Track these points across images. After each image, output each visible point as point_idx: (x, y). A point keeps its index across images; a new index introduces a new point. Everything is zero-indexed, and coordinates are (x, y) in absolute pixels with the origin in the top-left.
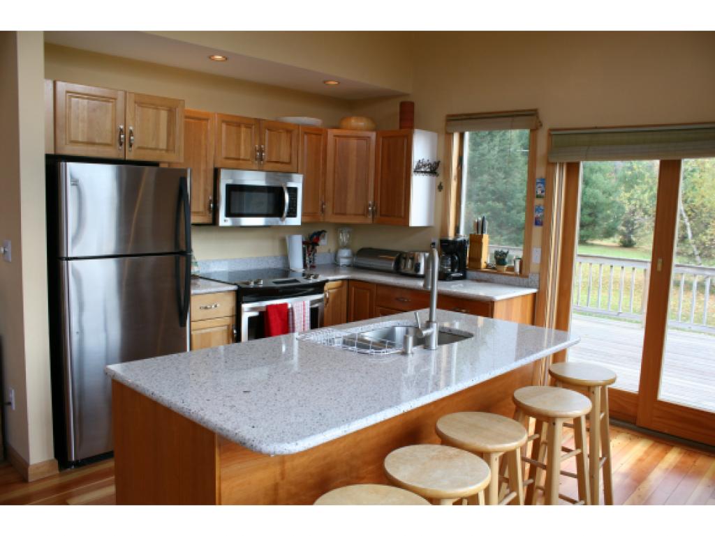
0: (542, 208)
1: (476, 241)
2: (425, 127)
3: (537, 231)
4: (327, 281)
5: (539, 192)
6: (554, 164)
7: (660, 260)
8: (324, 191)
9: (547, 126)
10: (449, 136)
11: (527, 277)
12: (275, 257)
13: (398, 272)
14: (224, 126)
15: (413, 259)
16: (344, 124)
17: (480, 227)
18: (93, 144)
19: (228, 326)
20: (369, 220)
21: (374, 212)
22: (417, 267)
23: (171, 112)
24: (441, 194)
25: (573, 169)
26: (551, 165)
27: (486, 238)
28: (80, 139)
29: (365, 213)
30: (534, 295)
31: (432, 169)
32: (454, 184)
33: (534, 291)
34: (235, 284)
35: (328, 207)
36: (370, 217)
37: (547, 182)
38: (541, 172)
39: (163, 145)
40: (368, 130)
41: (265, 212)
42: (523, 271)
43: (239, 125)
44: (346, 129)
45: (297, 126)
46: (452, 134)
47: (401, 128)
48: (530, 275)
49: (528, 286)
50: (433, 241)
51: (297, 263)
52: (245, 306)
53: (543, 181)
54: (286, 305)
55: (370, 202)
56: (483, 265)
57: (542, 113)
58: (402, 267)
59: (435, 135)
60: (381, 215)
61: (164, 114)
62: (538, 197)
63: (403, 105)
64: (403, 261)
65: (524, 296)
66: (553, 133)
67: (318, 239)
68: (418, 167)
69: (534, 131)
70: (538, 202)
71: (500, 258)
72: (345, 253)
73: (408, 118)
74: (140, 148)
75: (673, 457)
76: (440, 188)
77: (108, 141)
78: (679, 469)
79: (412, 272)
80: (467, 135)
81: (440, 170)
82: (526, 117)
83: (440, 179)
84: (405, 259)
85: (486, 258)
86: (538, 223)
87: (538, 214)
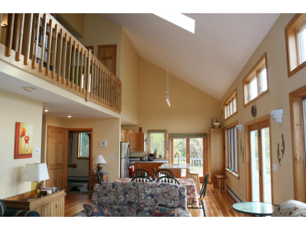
1: (155, 154)
3: (167, 151)
5: (167, 144)
10: (148, 134)
11: (166, 159)
13: (142, 160)
15: (145, 158)
17: (156, 151)
20: (134, 151)
21: (135, 149)
24: (147, 145)
25: (172, 140)
26: (169, 139)
27: (157, 153)
32: (149, 143)
38: (167, 140)
40: (133, 133)
47: (139, 133)
55: (135, 147)
57: (167, 131)
60: (137, 149)
63: (140, 128)
64: (143, 158)
66: (169, 134)
69: (165, 134)
70: (167, 146)
71: (160, 156)
73: (141, 131)
79: (146, 160)
80: (151, 134)
81: (147, 141)
82: (164, 131)
85: (158, 157)
86: (167, 149)
87: (167, 148)
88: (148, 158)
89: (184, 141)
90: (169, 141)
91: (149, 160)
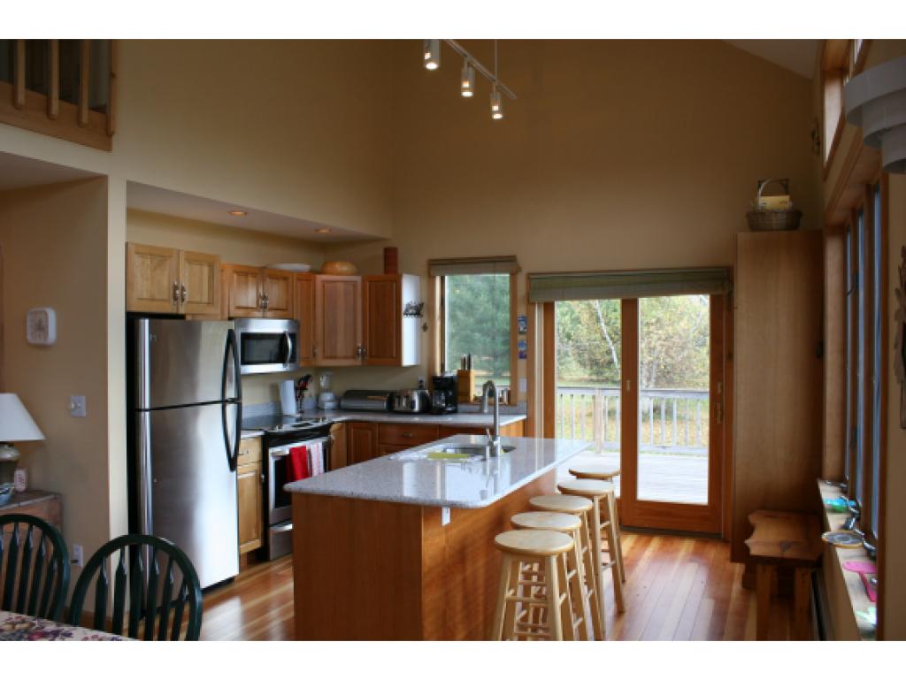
0: (525, 342)
1: (464, 376)
2: (410, 272)
3: (522, 363)
4: (333, 423)
5: (522, 329)
6: (534, 304)
7: (628, 382)
8: (314, 335)
9: (525, 271)
10: (431, 278)
11: (515, 405)
12: (267, 404)
13: (390, 410)
14: (235, 276)
15: (407, 397)
16: (329, 268)
17: (467, 363)
18: (153, 299)
19: (256, 471)
20: (358, 362)
21: (363, 354)
22: (412, 404)
23: (211, 266)
24: (425, 334)
25: (549, 309)
26: (530, 304)
27: (474, 373)
28: (145, 296)
29: (355, 355)
30: (524, 421)
31: (417, 311)
32: (438, 324)
33: (524, 417)
34: (261, 430)
35: (319, 351)
36: (360, 358)
37: (529, 320)
38: (522, 311)
39: (205, 299)
40: (353, 274)
41: (267, 358)
42: (512, 400)
43: (246, 274)
44: (332, 274)
45: (291, 272)
46: (434, 278)
47: (386, 272)
48: (518, 404)
49: (517, 414)
50: (420, 379)
51: (290, 407)
52: (271, 451)
53: (525, 319)
54: (304, 448)
55: (360, 345)
56: (472, 398)
57: (521, 260)
58: (396, 405)
59: (418, 278)
60: (371, 356)
61: (206, 269)
62: (521, 333)
63: (386, 250)
64: (397, 400)
65: (517, 422)
66: (530, 277)
67: (306, 383)
68: (407, 310)
69: (513, 275)
70: (521, 338)
71: (489, 388)
72: (327, 397)
73: (392, 264)
74: (189, 302)
75: (656, 543)
76: (425, 328)
77: (166, 297)
78: (655, 559)
79: (409, 409)
80: (447, 278)
81: (424, 312)
82: (504, 262)
83: (425, 319)
84: (399, 397)
85: (476, 391)
86: (522, 356)
87: (522, 349)
88: (423, 397)
89: (610, 309)
90: (528, 311)
91: (427, 409)
